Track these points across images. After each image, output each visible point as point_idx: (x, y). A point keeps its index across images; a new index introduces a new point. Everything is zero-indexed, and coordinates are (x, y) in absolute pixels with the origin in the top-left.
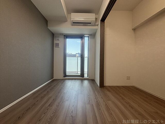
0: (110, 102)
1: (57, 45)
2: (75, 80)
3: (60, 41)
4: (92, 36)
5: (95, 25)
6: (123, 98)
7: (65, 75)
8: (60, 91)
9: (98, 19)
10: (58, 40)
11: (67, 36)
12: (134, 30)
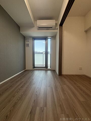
0: (65, 86)
1: (28, 45)
2: (41, 71)
3: (30, 42)
4: (54, 37)
5: (55, 29)
6: (75, 84)
7: (34, 67)
8: (29, 78)
9: (57, 24)
10: (29, 41)
11: (34, 38)
12: (86, 31)
